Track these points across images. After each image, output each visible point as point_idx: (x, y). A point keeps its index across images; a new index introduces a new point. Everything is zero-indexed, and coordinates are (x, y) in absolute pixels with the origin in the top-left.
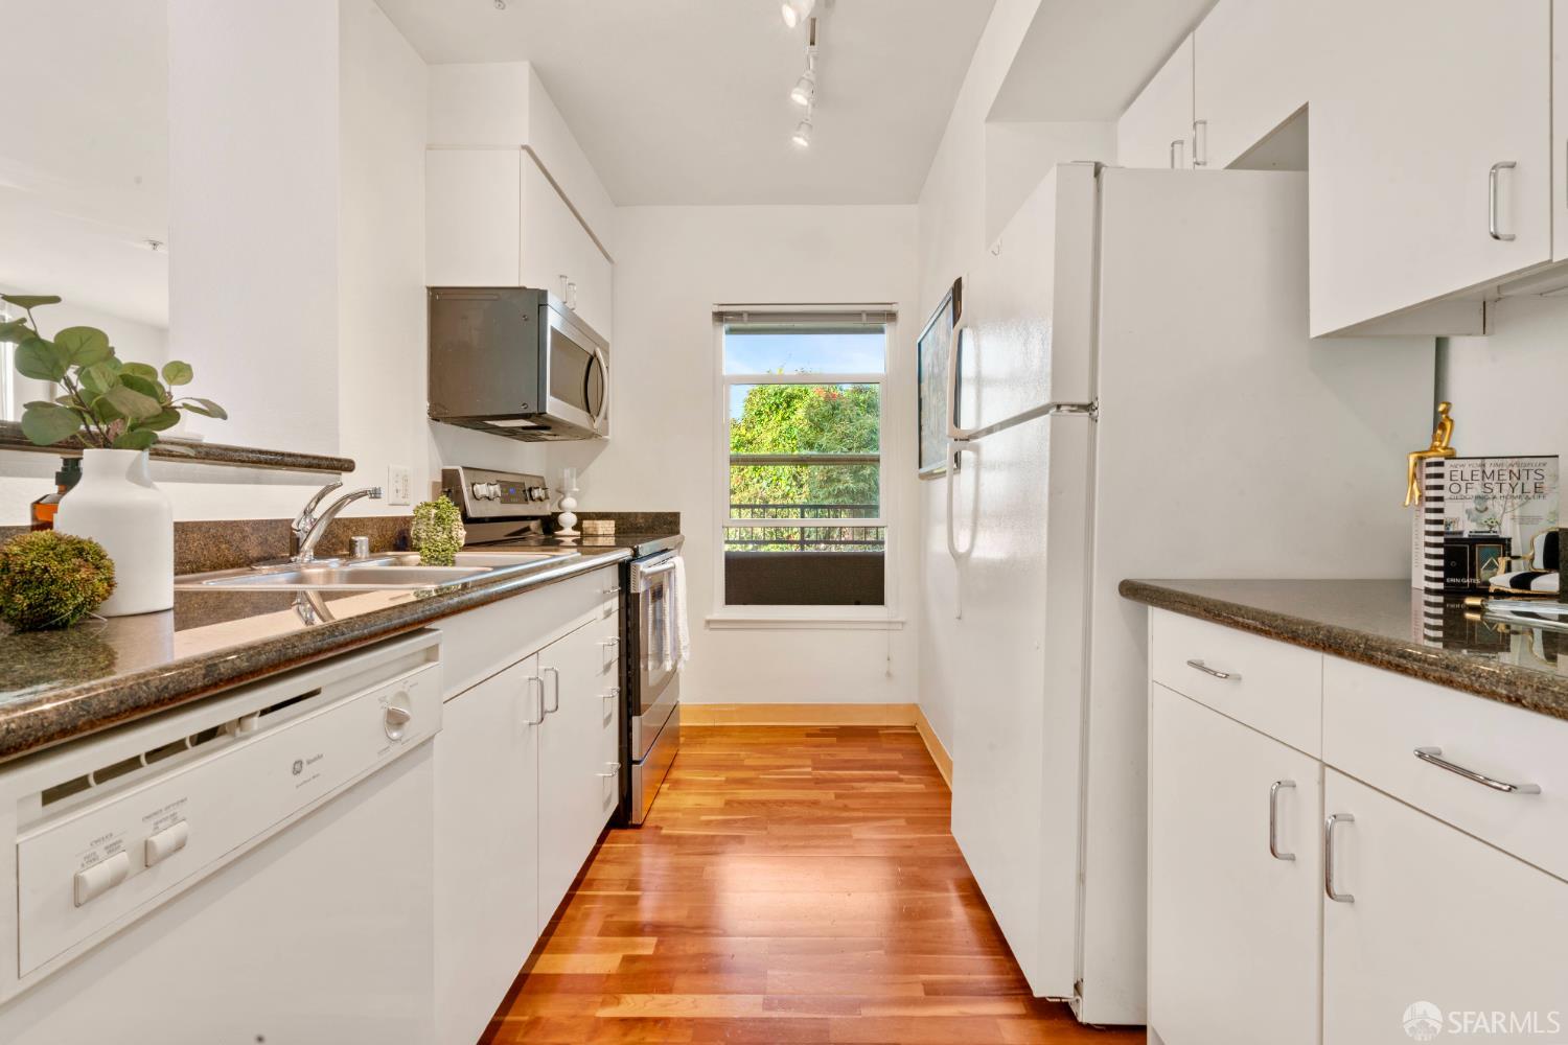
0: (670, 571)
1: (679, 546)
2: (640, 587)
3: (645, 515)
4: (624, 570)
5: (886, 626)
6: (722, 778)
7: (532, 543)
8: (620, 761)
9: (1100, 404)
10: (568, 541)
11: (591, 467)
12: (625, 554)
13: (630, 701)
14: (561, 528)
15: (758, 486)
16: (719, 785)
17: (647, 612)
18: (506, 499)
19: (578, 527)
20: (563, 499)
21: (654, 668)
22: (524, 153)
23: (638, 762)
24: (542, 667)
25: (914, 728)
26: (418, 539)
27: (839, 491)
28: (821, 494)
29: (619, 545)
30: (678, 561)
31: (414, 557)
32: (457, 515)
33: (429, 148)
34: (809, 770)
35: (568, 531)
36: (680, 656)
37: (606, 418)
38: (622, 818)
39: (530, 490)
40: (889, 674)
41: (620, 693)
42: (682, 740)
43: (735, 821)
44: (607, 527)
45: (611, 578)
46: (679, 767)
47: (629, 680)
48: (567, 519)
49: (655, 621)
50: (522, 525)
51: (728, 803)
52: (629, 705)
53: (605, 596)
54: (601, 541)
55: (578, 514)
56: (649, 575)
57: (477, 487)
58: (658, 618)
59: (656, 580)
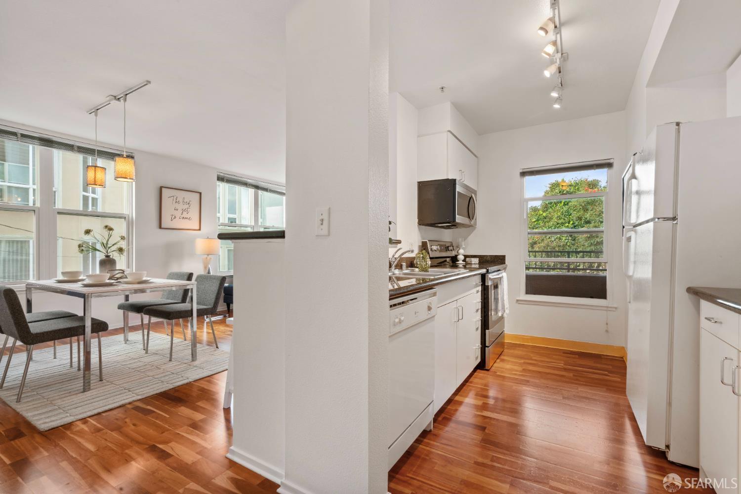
0: (500, 278)
1: (505, 269)
2: (489, 283)
3: (491, 256)
4: (483, 277)
5: (605, 309)
6: (522, 361)
7: (448, 266)
8: (481, 344)
9: (679, 217)
10: (461, 266)
11: (469, 237)
12: (484, 271)
13: (485, 324)
14: (458, 261)
15: (549, 240)
16: (520, 364)
17: (492, 293)
18: (441, 251)
19: (464, 261)
20: (458, 250)
21: (494, 315)
22: (449, 133)
23: (488, 347)
24: (458, 305)
25: (622, 358)
26: (417, 264)
27: (597, 242)
28: (586, 244)
29: (480, 268)
30: (504, 274)
31: (417, 270)
32: (428, 257)
33: (418, 136)
34: (562, 365)
35: (461, 262)
36: (505, 311)
37: (476, 219)
38: (481, 366)
39: (448, 247)
40: (607, 331)
41: (481, 320)
42: (505, 347)
43: (526, 375)
44: (475, 261)
45: (478, 279)
46: (504, 355)
47: (485, 316)
48: (461, 257)
49: (495, 298)
50: (445, 259)
51: (523, 369)
52: (485, 326)
53: (476, 286)
54: (473, 266)
55: (464, 255)
56: (493, 279)
57: (432, 247)
58: (496, 297)
59: (496, 281)
